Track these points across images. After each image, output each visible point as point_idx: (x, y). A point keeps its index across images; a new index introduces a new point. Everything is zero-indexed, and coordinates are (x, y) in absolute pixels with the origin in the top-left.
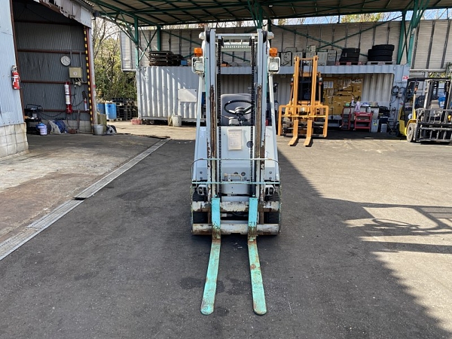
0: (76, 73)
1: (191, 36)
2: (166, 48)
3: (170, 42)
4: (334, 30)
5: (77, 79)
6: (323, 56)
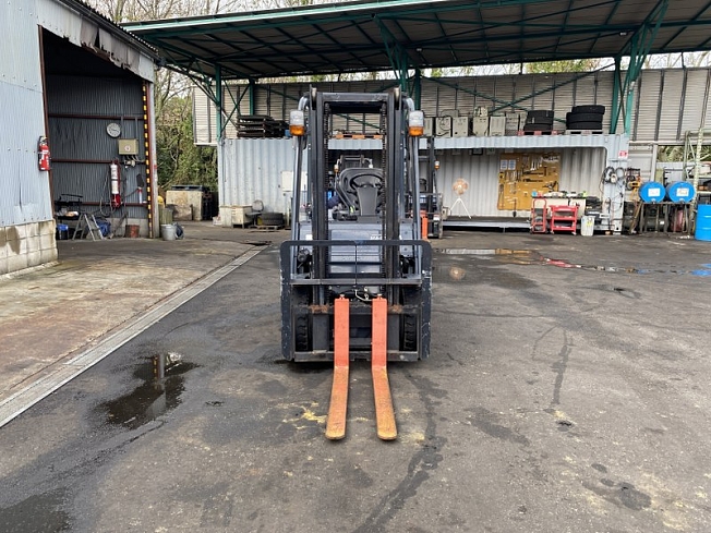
0: (129, 147)
2: (263, 111)
3: (269, 103)
4: (514, 85)
5: (130, 157)
6: (498, 122)
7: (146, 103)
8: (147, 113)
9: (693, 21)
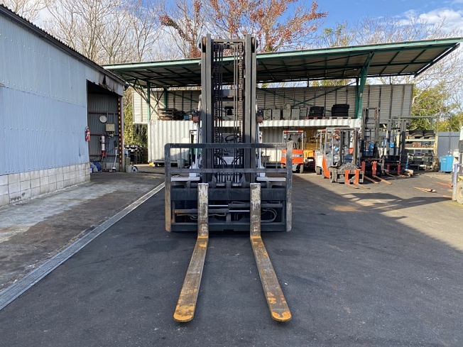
0: (111, 128)
1: (191, 96)
2: (171, 106)
3: (174, 102)
4: (305, 93)
5: (111, 132)
6: (296, 112)
7: (120, 106)
8: (120, 111)
9: (389, 64)
